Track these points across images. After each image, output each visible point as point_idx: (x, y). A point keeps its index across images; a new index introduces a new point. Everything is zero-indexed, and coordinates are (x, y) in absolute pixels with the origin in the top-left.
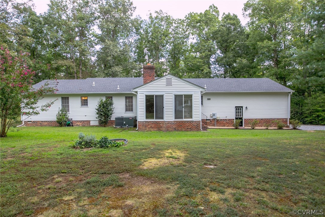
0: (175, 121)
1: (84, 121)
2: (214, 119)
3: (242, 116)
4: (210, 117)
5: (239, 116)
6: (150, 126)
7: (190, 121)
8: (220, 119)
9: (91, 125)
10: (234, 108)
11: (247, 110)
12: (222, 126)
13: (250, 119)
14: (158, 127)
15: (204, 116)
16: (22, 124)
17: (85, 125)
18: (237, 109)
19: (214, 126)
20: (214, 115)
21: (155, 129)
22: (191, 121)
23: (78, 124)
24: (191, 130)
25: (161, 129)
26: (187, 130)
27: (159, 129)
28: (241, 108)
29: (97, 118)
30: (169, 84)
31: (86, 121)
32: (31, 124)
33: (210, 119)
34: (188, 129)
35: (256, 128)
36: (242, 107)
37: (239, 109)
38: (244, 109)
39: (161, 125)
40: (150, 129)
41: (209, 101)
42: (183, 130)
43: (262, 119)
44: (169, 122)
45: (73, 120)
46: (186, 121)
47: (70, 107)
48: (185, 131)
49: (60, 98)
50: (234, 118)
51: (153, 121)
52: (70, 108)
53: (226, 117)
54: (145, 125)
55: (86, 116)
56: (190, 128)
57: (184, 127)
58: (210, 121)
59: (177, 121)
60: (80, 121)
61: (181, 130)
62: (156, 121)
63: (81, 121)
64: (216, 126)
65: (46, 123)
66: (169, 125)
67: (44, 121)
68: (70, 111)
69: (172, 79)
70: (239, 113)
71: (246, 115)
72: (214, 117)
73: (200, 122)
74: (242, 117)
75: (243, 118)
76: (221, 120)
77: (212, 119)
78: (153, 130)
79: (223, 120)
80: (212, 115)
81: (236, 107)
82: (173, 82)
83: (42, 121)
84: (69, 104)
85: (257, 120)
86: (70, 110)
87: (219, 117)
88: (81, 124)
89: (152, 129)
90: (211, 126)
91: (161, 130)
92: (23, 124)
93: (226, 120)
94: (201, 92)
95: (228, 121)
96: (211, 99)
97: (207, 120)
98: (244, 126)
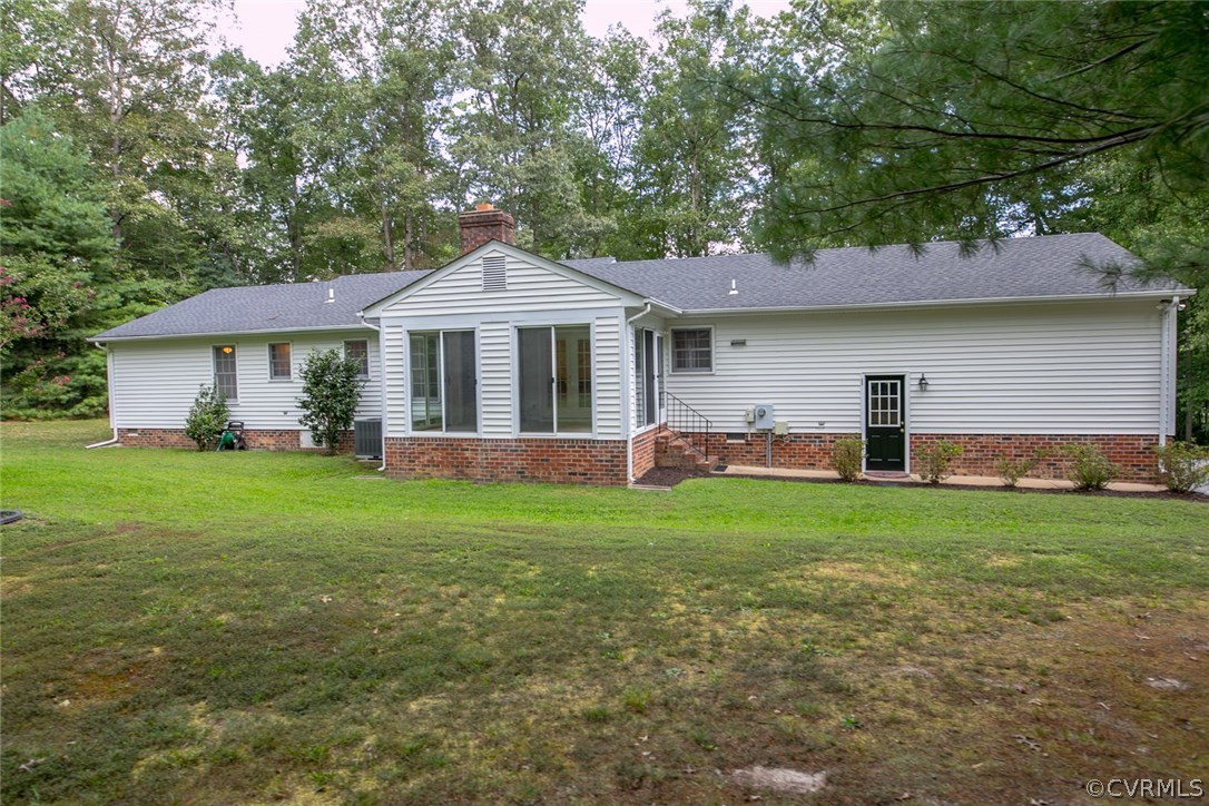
0: (520, 440)
1: (282, 433)
2: (763, 434)
3: (903, 419)
4: (746, 425)
5: (884, 422)
6: (427, 458)
7: (581, 440)
8: (791, 431)
9: (302, 446)
10: (859, 383)
11: (926, 394)
12: (802, 466)
13: (941, 437)
14: (457, 463)
15: (697, 419)
16: (113, 438)
17: (283, 445)
18: (875, 387)
19: (764, 465)
20: (762, 416)
21: (446, 472)
22: (585, 441)
23: (264, 442)
24: (586, 478)
25: (467, 471)
26: (569, 479)
27: (462, 472)
28: (899, 382)
29: (300, 422)
30: (495, 280)
31: (287, 432)
32: (135, 438)
33: (746, 431)
34: (575, 474)
35: (952, 480)
36: (902, 378)
37: (885, 390)
38: (911, 385)
39: (468, 454)
40: (428, 470)
41: (739, 353)
42: (555, 478)
43: (1007, 437)
44: (497, 444)
45: (245, 428)
46: (565, 441)
47: (238, 382)
48: (559, 482)
49: (211, 350)
50: (858, 431)
51: (436, 439)
52: (238, 386)
53: (821, 423)
54: (410, 452)
55: (285, 413)
56: (580, 470)
57: (559, 464)
58: (743, 441)
59: (528, 440)
60: (268, 431)
61: (547, 481)
62: (447, 439)
63: (271, 433)
64: (773, 465)
65: (175, 438)
66: (496, 455)
67: (170, 431)
68: (239, 395)
69: (508, 259)
70: (884, 407)
71: (922, 417)
72: (761, 425)
73: (625, 447)
74: (903, 426)
75: (908, 432)
76: (798, 436)
77: (753, 431)
78: (438, 474)
79: (808, 436)
80: (751, 416)
81: (868, 378)
82: (508, 274)
83: (164, 431)
84: (235, 371)
85: (981, 439)
86: (239, 391)
87: (784, 424)
88: (273, 442)
89: (435, 472)
90: (752, 464)
91: (468, 477)
92: (115, 439)
93: (818, 436)
94: (630, 311)
95: (831, 442)
96: (748, 343)
97: (730, 435)
98: (911, 470)
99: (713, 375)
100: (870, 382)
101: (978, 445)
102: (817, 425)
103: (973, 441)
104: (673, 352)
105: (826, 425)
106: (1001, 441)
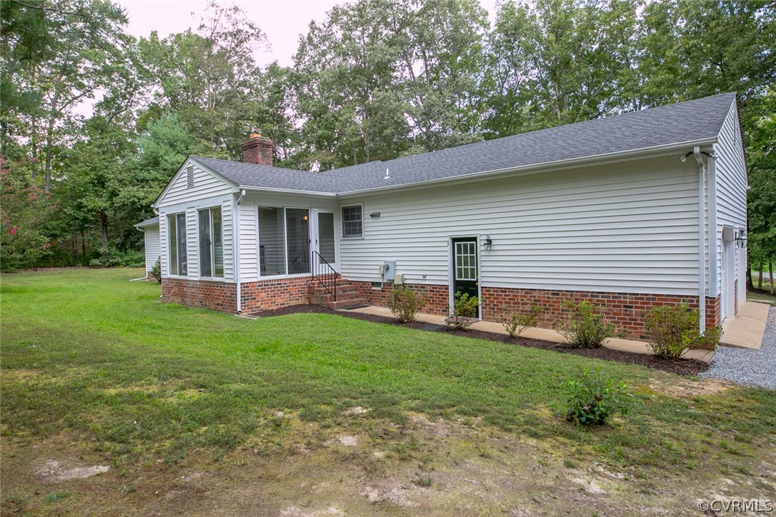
2: (390, 284)
3: (477, 274)
4: (380, 276)
5: (465, 276)
6: (173, 290)
8: (407, 282)
10: (447, 244)
11: (492, 253)
13: (504, 290)
14: (182, 294)
15: (356, 271)
18: (459, 247)
19: (392, 306)
20: (387, 270)
21: (179, 300)
28: (474, 243)
33: (381, 281)
36: (475, 239)
37: (464, 246)
38: (482, 245)
40: (174, 298)
41: (376, 222)
50: (448, 283)
51: (176, 280)
53: (424, 276)
58: (380, 289)
62: (179, 280)
66: (194, 290)
69: (194, 168)
70: (466, 264)
71: (490, 274)
72: (388, 277)
73: (236, 288)
74: (477, 281)
75: (480, 285)
76: (410, 286)
77: (385, 280)
79: (416, 286)
80: (382, 269)
81: (454, 240)
82: (195, 176)
87: (399, 275)
90: (385, 306)
91: (185, 303)
92: (147, 277)
93: (423, 286)
95: (430, 291)
96: (381, 215)
97: (374, 284)
98: (483, 318)
99: (363, 239)
100: (456, 243)
101: (533, 299)
102: (421, 277)
103: (529, 295)
104: (343, 224)
105: (427, 278)
106: (550, 296)
